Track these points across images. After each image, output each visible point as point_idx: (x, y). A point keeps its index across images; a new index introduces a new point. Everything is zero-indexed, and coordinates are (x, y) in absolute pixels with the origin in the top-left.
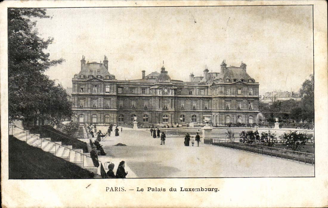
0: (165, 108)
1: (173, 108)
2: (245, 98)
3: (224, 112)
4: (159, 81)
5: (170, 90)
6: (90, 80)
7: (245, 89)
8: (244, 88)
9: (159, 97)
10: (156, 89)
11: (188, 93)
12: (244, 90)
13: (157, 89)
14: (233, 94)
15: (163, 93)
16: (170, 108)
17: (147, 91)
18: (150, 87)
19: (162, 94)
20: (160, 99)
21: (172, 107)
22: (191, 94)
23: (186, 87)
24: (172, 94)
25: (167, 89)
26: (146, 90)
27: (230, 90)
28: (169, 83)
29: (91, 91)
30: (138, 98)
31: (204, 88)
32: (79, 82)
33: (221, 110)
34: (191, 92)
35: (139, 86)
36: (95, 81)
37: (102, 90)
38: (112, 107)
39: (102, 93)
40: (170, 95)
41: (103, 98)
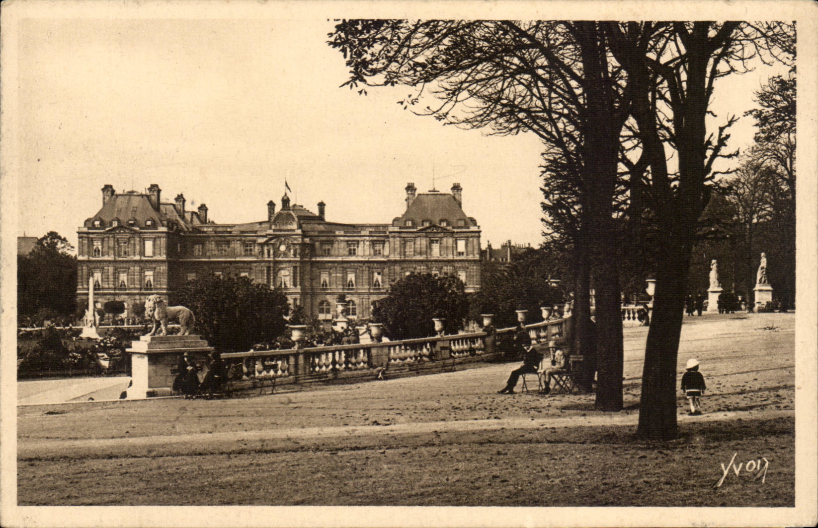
0: (283, 286)
1: (299, 287)
2: (448, 262)
5: (292, 247)
7: (447, 241)
8: (445, 239)
9: (268, 262)
11: (347, 253)
12: (444, 244)
13: (264, 244)
14: (421, 253)
15: (277, 253)
16: (292, 287)
17: (256, 251)
19: (274, 255)
21: (295, 285)
22: (354, 254)
23: (342, 238)
24: (295, 255)
25: (285, 244)
27: (415, 243)
28: (294, 230)
31: (382, 239)
34: (354, 250)
36: (122, 231)
37: (137, 250)
38: (158, 286)
39: (137, 258)
40: (291, 259)
41: (138, 268)
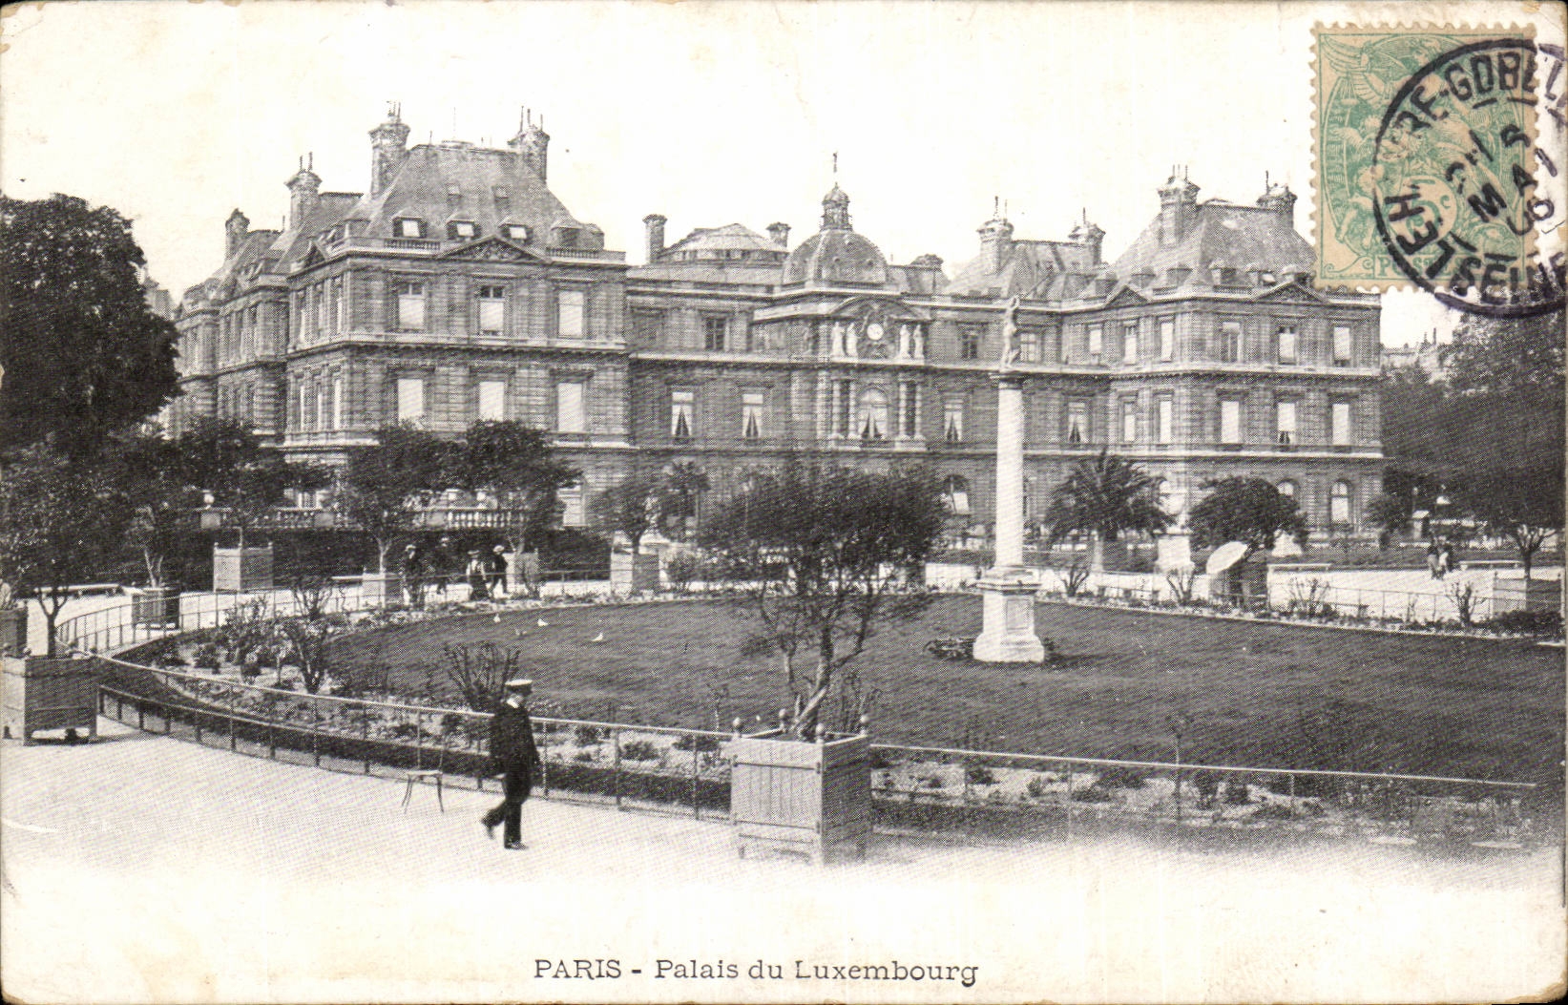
0: (871, 434)
1: (919, 436)
2: (1320, 379)
3: (1212, 459)
4: (824, 275)
5: (904, 331)
6: (460, 252)
7: (1316, 328)
8: (1310, 323)
9: (846, 368)
10: (817, 320)
12: (1308, 336)
13: (831, 319)
14: (1258, 357)
15: (865, 345)
16: (903, 436)
17: (736, 333)
18: (749, 312)
19: (859, 350)
20: (848, 382)
21: (908, 431)
22: (974, 355)
23: (949, 314)
24: (911, 352)
25: (881, 323)
26: (727, 329)
27: (1245, 331)
28: (874, 286)
29: (467, 325)
30: (708, 372)
32: (394, 266)
33: (1198, 447)
35: (689, 302)
36: (493, 257)
37: (539, 321)
38: (601, 429)
39: (538, 341)
40: (901, 359)
41: (542, 373)
